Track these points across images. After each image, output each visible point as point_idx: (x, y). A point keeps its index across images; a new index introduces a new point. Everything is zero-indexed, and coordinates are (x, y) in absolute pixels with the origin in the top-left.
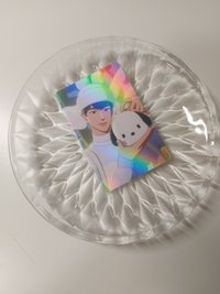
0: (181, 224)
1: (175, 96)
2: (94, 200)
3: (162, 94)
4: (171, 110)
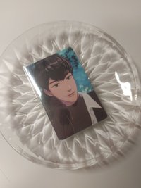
0: (115, 153)
1: (110, 63)
3: (100, 62)
4: (107, 73)
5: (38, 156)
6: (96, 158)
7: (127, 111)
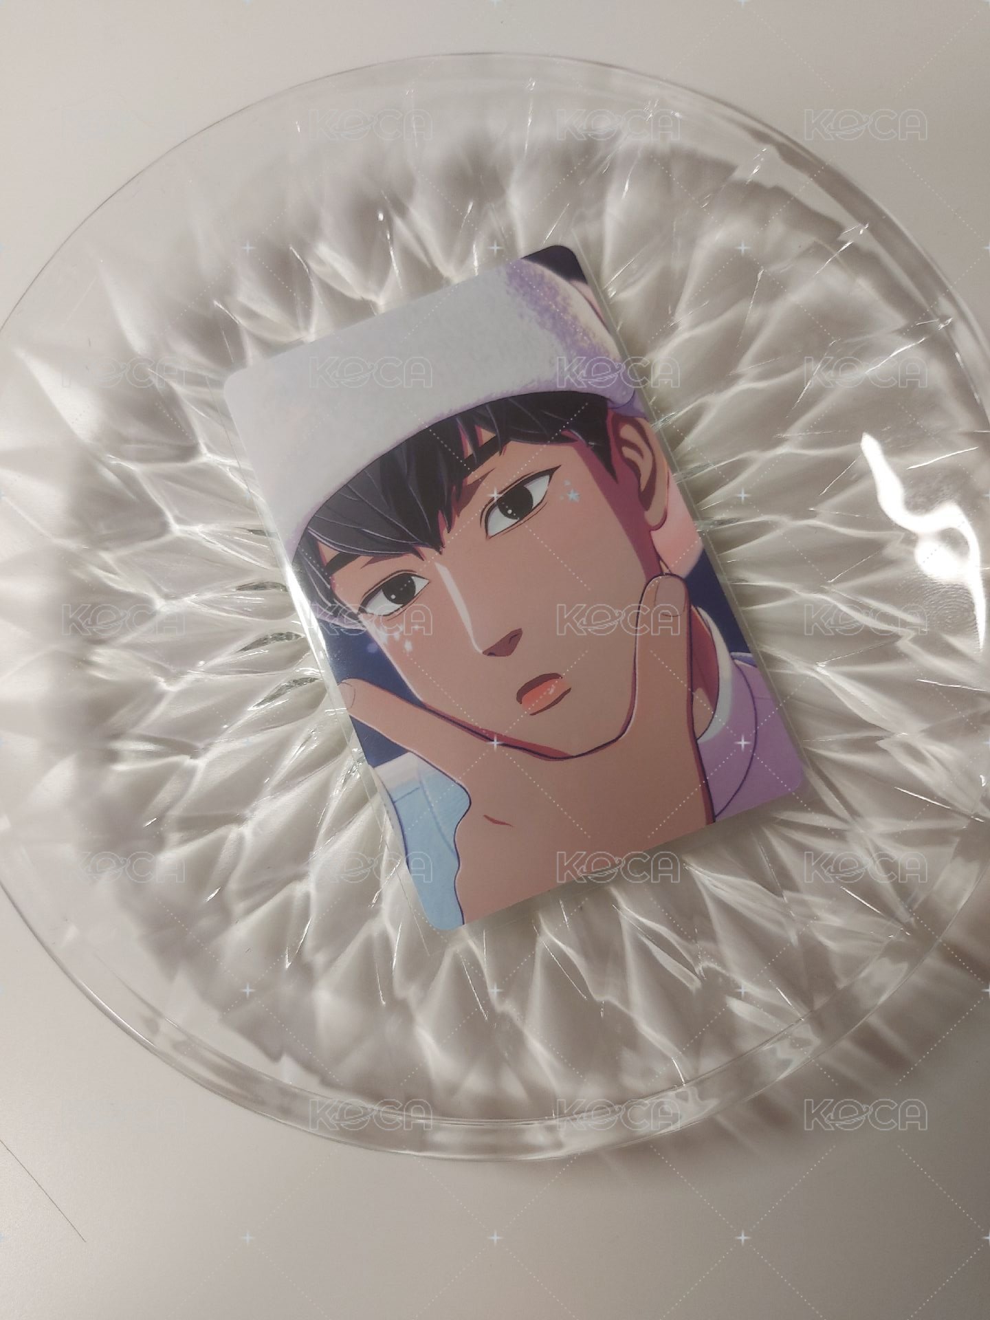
2: (389, 920)
4: (793, 448)
5: (275, 1057)
6: (700, 1082)
7: (936, 734)
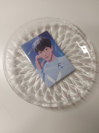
2: (41, 88)
3: (70, 42)
